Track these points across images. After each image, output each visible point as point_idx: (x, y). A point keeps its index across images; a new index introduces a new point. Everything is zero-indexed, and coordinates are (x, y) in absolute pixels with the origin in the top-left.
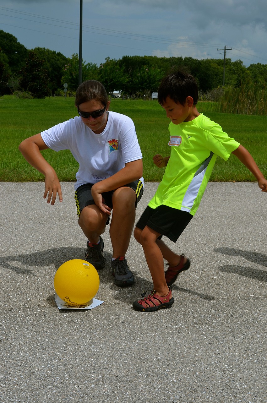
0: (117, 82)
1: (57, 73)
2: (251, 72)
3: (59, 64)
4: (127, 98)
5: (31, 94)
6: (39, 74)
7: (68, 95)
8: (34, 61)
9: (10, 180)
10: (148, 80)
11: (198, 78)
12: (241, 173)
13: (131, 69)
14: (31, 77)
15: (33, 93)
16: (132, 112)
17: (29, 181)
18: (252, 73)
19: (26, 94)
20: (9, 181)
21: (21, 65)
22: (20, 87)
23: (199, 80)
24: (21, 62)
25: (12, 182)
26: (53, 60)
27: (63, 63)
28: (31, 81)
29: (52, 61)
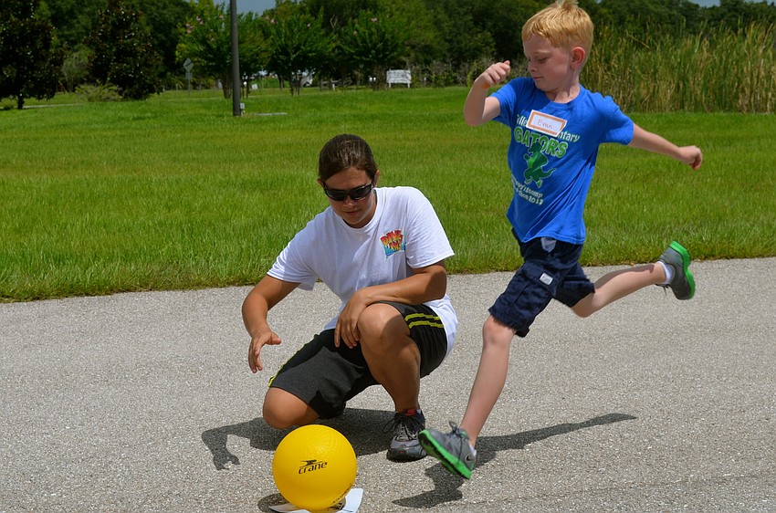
0: (310, 52)
1: (163, 38)
2: (611, 11)
3: (167, 16)
4: (330, 87)
5: (116, 91)
6: (132, 43)
7: (190, 86)
8: (119, 14)
9: (169, 287)
10: (380, 45)
11: (491, 32)
12: (644, 245)
13: (337, 20)
14: (114, 50)
15: (121, 89)
16: (359, 120)
17: (207, 286)
18: (614, 13)
19: (106, 90)
20: (167, 289)
21: (78, 22)
22: (91, 77)
23: (493, 36)
24: (80, 17)
25: (173, 290)
26: (153, 8)
27: (178, 13)
28: (115, 61)
29: (151, 10)
